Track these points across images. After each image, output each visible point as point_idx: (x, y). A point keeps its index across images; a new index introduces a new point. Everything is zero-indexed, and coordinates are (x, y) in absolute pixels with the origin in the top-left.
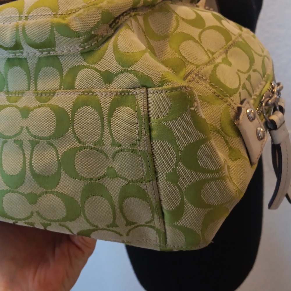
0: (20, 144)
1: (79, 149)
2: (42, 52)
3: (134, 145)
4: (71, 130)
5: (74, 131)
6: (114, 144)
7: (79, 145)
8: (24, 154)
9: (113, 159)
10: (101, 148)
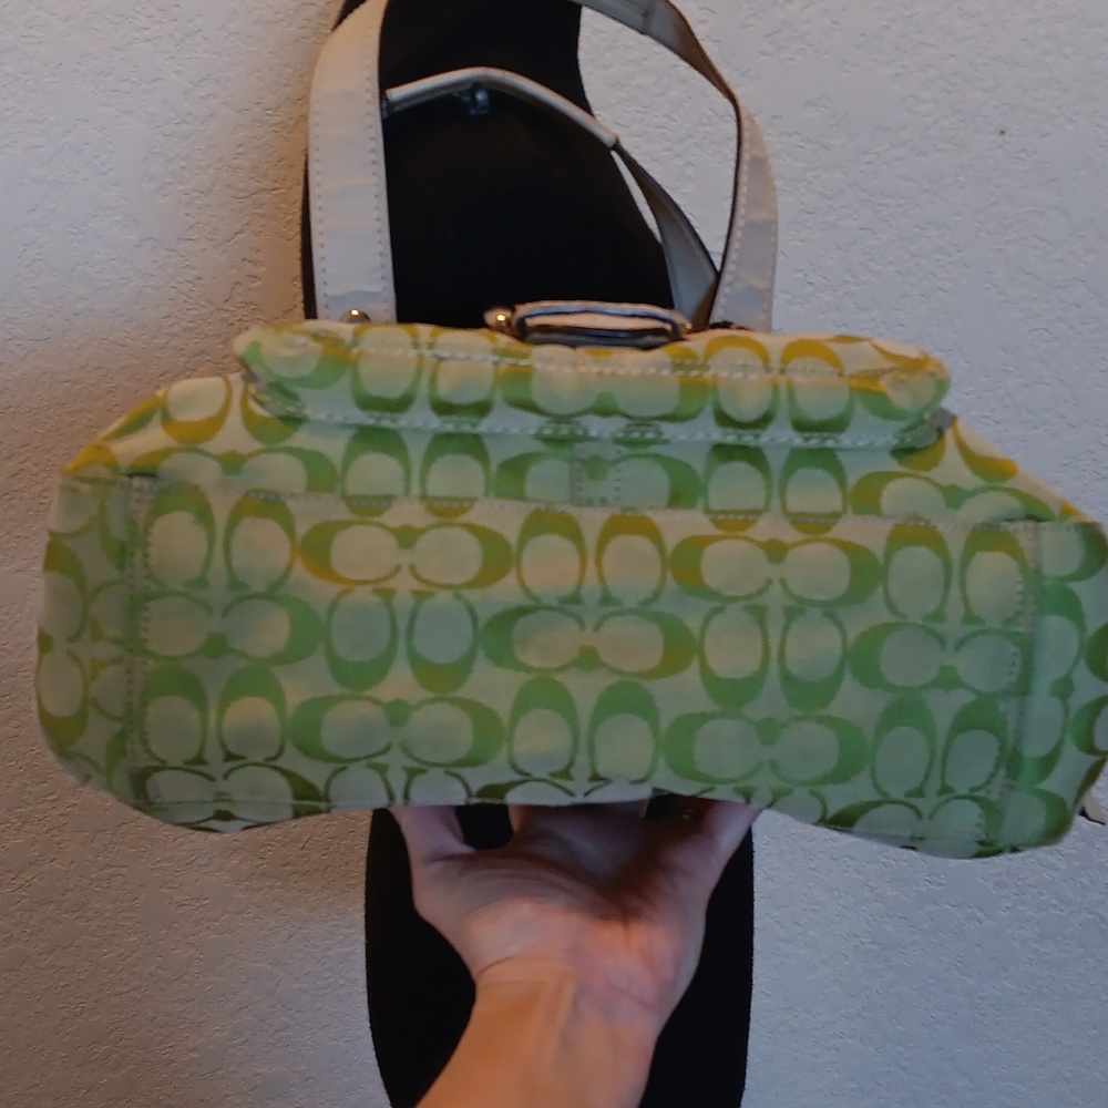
0: (759, 614)
1: (888, 628)
2: (807, 439)
3: (1009, 621)
4: (880, 590)
5: (886, 592)
6: (970, 618)
7: (891, 619)
8: (765, 637)
9: (957, 648)
10: (938, 628)
